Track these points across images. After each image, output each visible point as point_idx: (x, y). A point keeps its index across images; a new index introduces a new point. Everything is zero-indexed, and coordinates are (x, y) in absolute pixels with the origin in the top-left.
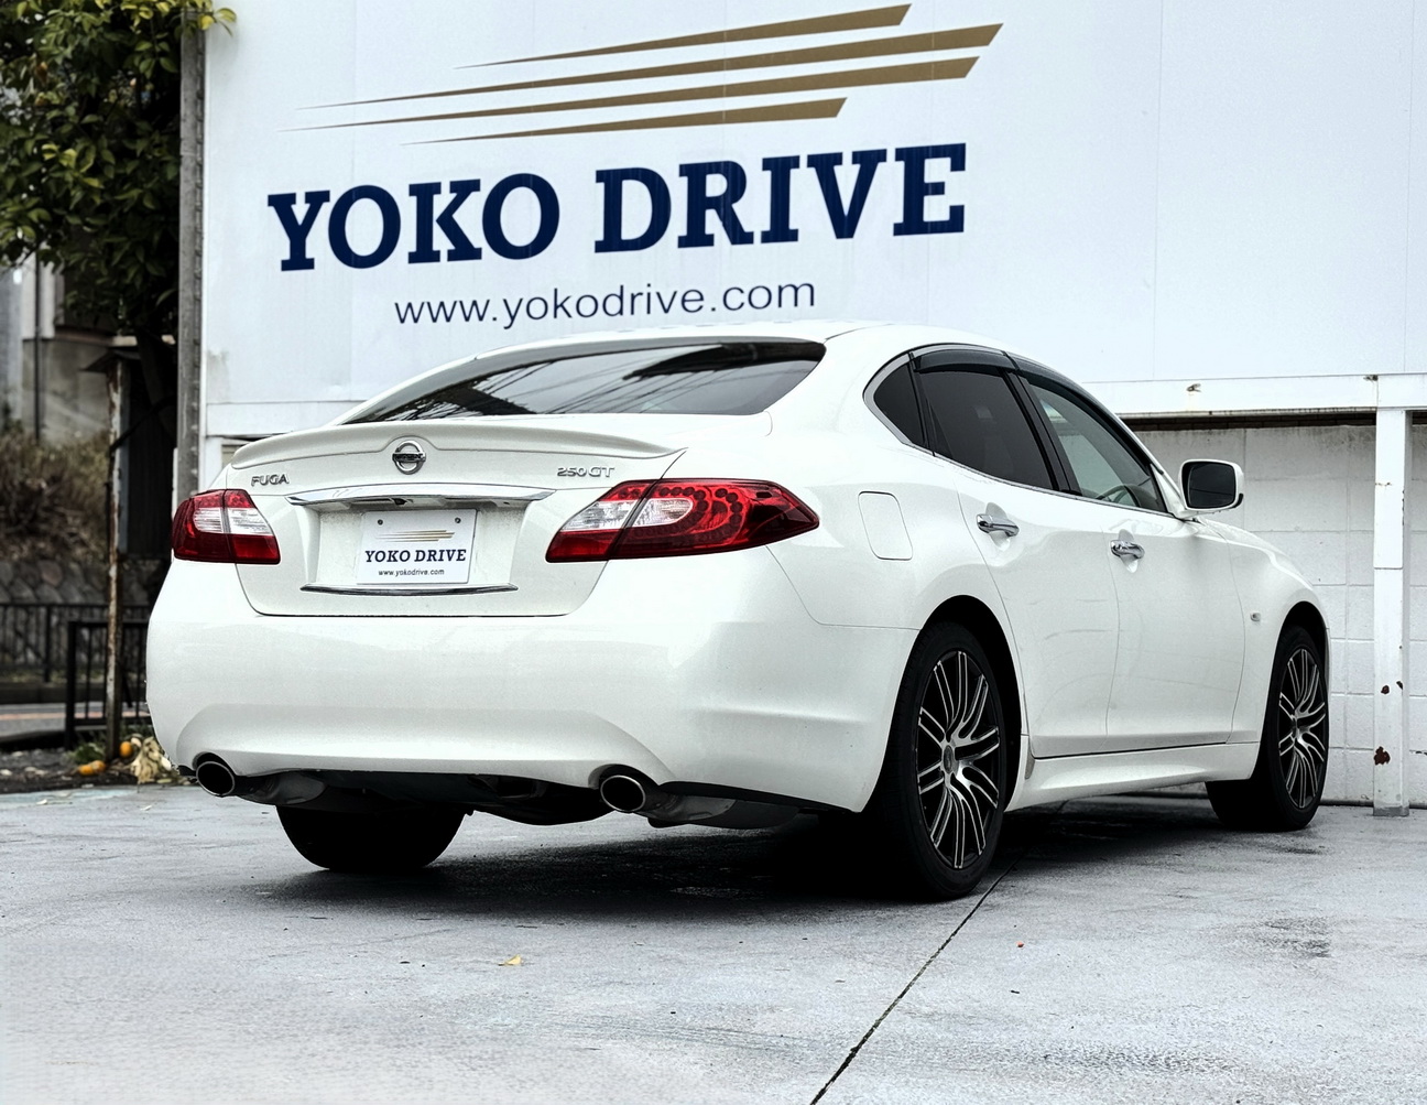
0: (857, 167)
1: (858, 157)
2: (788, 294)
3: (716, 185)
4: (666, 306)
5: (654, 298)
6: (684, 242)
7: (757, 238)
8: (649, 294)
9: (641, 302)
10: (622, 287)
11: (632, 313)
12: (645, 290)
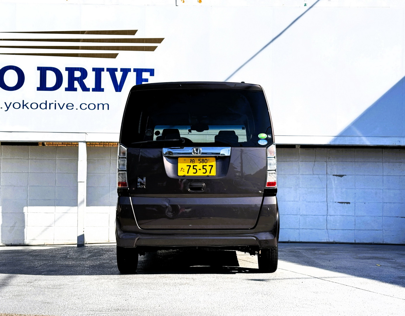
0: (122, 73)
1: (122, 70)
2: (101, 106)
3: (77, 74)
4: (61, 108)
5: (57, 105)
6: (66, 89)
7: (91, 90)
8: (55, 104)
9: (53, 106)
10: (46, 101)
11: (50, 109)
12: (54, 103)
